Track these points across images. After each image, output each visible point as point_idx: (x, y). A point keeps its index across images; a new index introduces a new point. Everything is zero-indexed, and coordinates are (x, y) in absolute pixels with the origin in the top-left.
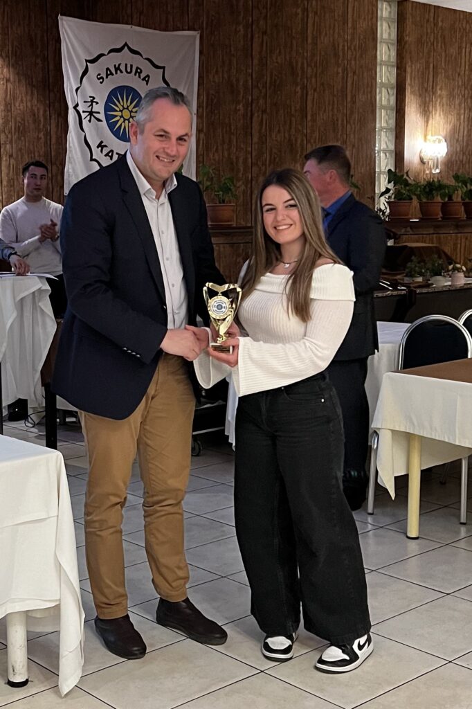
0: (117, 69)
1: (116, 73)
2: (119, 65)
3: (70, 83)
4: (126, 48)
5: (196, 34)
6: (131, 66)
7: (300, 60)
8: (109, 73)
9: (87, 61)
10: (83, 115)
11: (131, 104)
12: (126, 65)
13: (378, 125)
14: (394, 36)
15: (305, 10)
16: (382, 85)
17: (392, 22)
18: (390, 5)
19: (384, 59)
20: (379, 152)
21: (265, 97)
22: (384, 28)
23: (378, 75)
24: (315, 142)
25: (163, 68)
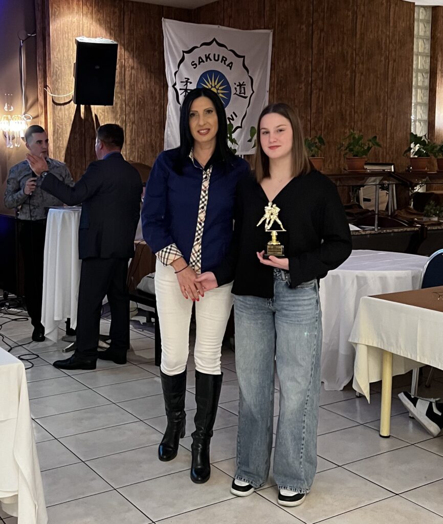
0: (207, 57)
1: (207, 61)
2: (209, 55)
3: (170, 68)
4: (214, 42)
5: (270, 32)
6: (219, 56)
7: (350, 50)
8: (201, 60)
9: (184, 52)
10: (180, 92)
11: (218, 84)
12: (215, 55)
13: (413, 101)
14: (428, 33)
15: (355, 13)
16: (418, 71)
17: (428, 23)
18: (425, 10)
19: (420, 51)
20: (415, 121)
21: (322, 79)
22: (420, 27)
23: (415, 62)
24: (361, 113)
25: (244, 57)
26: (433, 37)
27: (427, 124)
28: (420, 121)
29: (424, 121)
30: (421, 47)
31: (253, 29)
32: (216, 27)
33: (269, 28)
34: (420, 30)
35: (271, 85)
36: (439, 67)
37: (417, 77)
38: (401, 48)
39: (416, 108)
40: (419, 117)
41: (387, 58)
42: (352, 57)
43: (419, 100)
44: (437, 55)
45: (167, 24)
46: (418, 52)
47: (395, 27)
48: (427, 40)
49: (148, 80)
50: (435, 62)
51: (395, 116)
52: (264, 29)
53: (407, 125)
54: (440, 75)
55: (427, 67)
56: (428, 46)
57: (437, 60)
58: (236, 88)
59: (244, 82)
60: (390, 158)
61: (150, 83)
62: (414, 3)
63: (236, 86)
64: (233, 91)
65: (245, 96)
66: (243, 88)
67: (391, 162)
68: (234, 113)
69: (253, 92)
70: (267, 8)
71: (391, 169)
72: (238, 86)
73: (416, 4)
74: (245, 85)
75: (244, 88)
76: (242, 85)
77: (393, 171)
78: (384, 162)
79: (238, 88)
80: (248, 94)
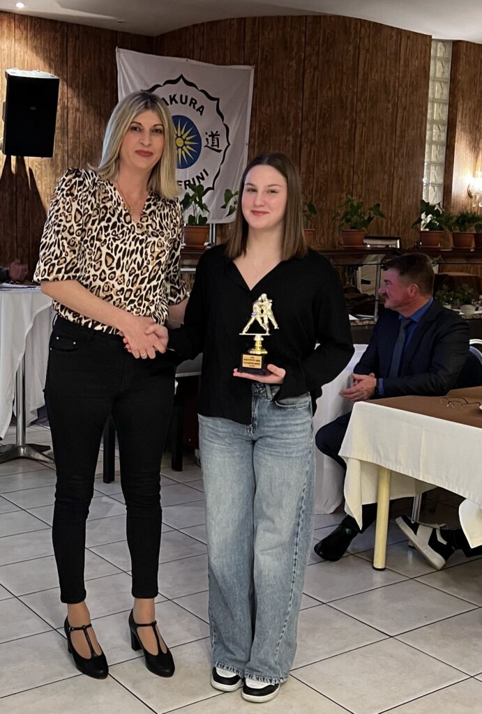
0: (173, 99)
1: (171, 103)
2: (175, 96)
4: (181, 80)
6: (186, 97)
7: (349, 94)
11: (185, 132)
12: (181, 96)
13: (426, 159)
14: (447, 75)
15: (357, 47)
16: (433, 122)
17: (447, 62)
18: (444, 45)
19: (436, 97)
20: (427, 185)
21: (314, 130)
22: (437, 67)
23: (429, 111)
24: (362, 174)
25: (218, 99)
26: (453, 81)
27: (442, 188)
28: (433, 185)
29: (439, 185)
30: (438, 91)
31: (230, 65)
32: (183, 60)
34: (437, 71)
35: (251, 137)
36: (459, 118)
37: (431, 129)
38: (412, 93)
39: (429, 169)
40: (432, 180)
41: (395, 105)
42: (352, 103)
43: (433, 159)
44: (457, 102)
45: (122, 54)
46: (434, 98)
47: (406, 66)
48: (445, 83)
50: (455, 111)
51: (404, 178)
52: (244, 64)
53: (418, 190)
54: (460, 128)
55: (445, 117)
56: (446, 91)
57: (456, 109)
58: (207, 139)
59: (217, 132)
60: (395, 230)
62: (431, 36)
63: (207, 137)
64: (204, 143)
65: (220, 149)
66: (216, 140)
67: (396, 236)
68: (204, 170)
69: (229, 144)
70: (248, 39)
71: (396, 245)
72: (210, 136)
73: (433, 38)
74: (219, 135)
75: (218, 139)
76: (216, 135)
77: (398, 247)
78: (388, 236)
79: (210, 139)
80: (223, 146)
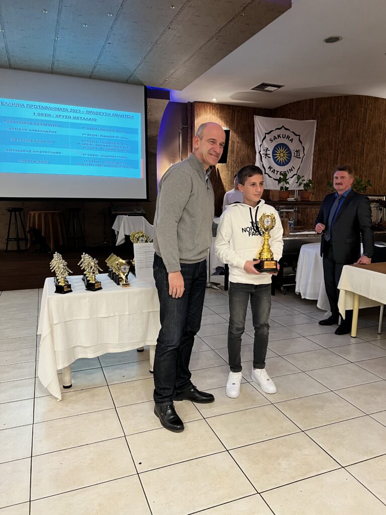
0: (279, 136)
3: (258, 143)
4: (283, 128)
5: (315, 121)
6: (285, 135)
7: (362, 131)
8: (275, 138)
9: (265, 134)
10: (263, 156)
11: (284, 150)
12: (283, 135)
15: (366, 109)
21: (344, 147)
24: (367, 167)
25: (300, 135)
31: (306, 120)
32: (284, 119)
33: (314, 119)
35: (315, 151)
42: (362, 134)
45: (257, 119)
49: (246, 149)
52: (312, 119)
61: (247, 150)
63: (294, 152)
64: (293, 154)
66: (298, 153)
67: (382, 194)
68: (293, 167)
69: (304, 155)
70: (314, 108)
71: (383, 199)
72: (296, 151)
74: (300, 151)
76: (298, 151)
77: (385, 200)
79: (296, 153)
80: (301, 156)
